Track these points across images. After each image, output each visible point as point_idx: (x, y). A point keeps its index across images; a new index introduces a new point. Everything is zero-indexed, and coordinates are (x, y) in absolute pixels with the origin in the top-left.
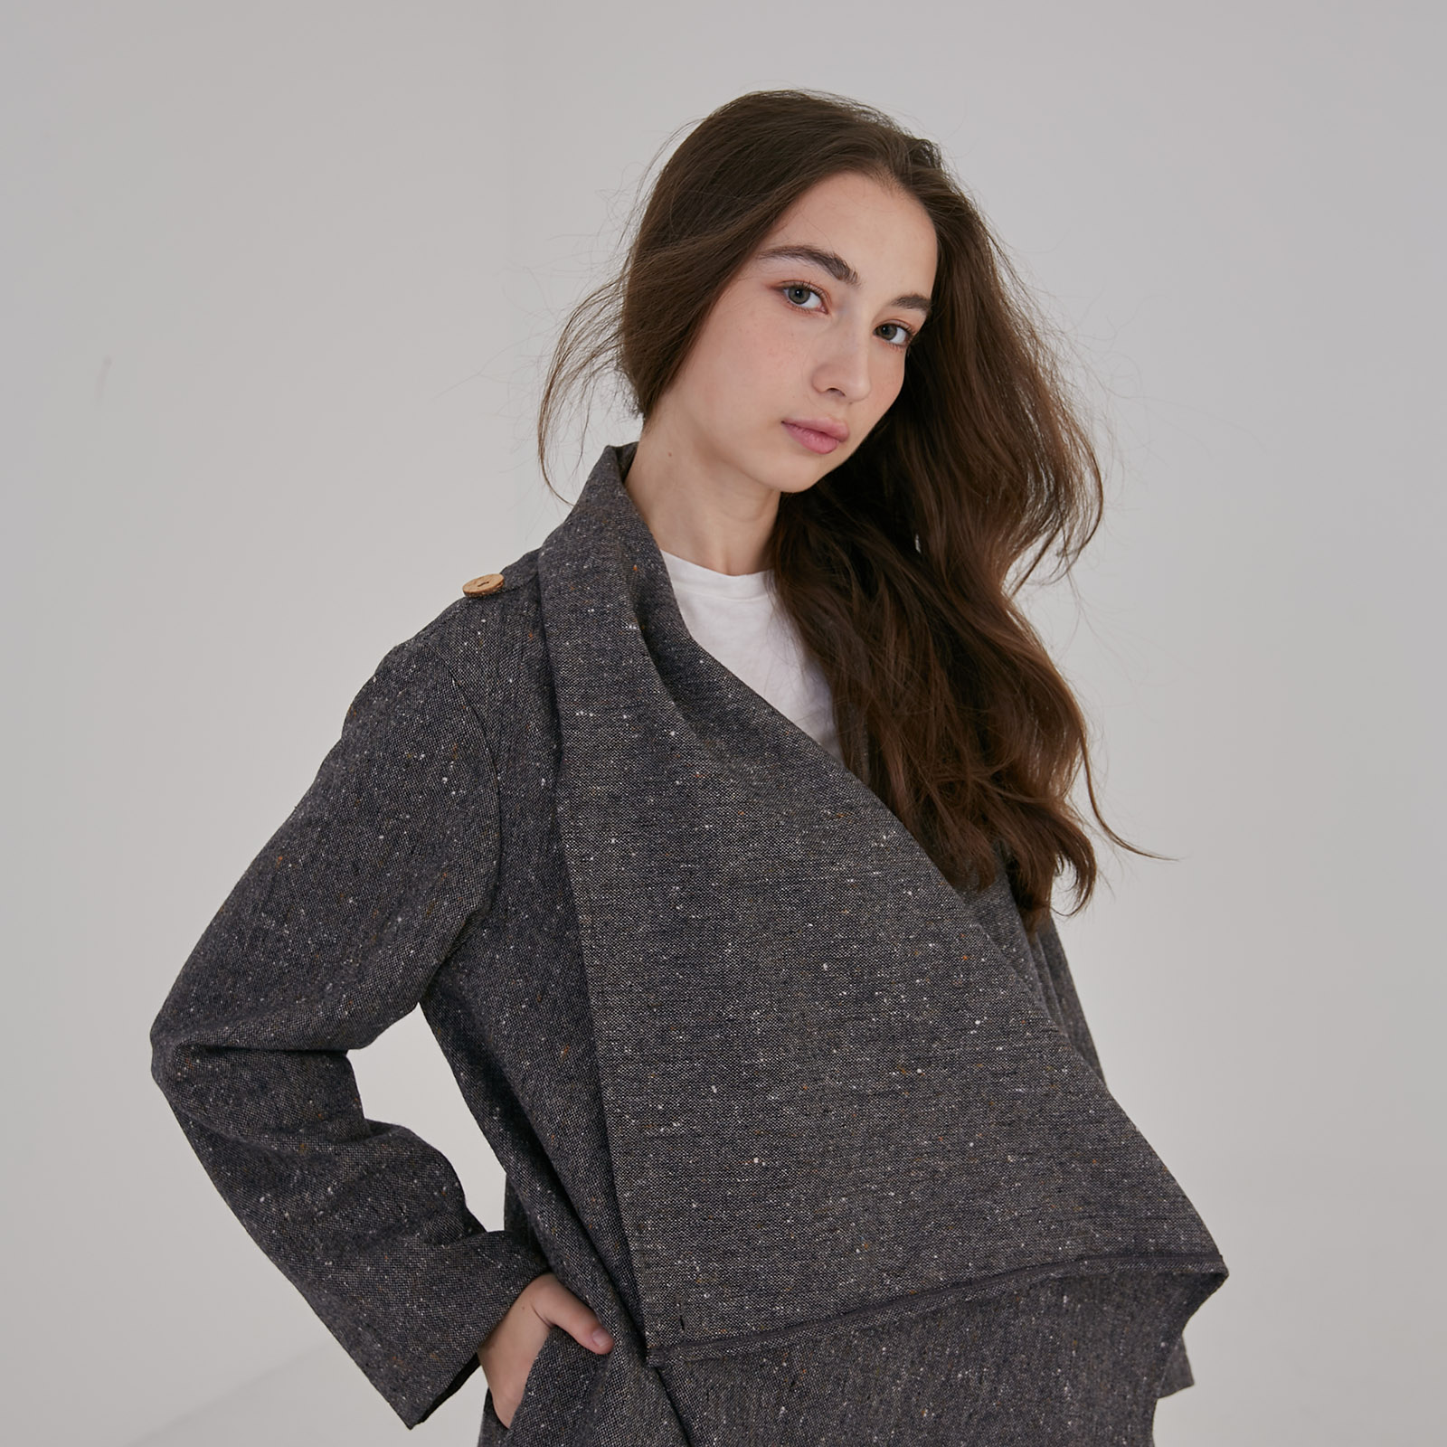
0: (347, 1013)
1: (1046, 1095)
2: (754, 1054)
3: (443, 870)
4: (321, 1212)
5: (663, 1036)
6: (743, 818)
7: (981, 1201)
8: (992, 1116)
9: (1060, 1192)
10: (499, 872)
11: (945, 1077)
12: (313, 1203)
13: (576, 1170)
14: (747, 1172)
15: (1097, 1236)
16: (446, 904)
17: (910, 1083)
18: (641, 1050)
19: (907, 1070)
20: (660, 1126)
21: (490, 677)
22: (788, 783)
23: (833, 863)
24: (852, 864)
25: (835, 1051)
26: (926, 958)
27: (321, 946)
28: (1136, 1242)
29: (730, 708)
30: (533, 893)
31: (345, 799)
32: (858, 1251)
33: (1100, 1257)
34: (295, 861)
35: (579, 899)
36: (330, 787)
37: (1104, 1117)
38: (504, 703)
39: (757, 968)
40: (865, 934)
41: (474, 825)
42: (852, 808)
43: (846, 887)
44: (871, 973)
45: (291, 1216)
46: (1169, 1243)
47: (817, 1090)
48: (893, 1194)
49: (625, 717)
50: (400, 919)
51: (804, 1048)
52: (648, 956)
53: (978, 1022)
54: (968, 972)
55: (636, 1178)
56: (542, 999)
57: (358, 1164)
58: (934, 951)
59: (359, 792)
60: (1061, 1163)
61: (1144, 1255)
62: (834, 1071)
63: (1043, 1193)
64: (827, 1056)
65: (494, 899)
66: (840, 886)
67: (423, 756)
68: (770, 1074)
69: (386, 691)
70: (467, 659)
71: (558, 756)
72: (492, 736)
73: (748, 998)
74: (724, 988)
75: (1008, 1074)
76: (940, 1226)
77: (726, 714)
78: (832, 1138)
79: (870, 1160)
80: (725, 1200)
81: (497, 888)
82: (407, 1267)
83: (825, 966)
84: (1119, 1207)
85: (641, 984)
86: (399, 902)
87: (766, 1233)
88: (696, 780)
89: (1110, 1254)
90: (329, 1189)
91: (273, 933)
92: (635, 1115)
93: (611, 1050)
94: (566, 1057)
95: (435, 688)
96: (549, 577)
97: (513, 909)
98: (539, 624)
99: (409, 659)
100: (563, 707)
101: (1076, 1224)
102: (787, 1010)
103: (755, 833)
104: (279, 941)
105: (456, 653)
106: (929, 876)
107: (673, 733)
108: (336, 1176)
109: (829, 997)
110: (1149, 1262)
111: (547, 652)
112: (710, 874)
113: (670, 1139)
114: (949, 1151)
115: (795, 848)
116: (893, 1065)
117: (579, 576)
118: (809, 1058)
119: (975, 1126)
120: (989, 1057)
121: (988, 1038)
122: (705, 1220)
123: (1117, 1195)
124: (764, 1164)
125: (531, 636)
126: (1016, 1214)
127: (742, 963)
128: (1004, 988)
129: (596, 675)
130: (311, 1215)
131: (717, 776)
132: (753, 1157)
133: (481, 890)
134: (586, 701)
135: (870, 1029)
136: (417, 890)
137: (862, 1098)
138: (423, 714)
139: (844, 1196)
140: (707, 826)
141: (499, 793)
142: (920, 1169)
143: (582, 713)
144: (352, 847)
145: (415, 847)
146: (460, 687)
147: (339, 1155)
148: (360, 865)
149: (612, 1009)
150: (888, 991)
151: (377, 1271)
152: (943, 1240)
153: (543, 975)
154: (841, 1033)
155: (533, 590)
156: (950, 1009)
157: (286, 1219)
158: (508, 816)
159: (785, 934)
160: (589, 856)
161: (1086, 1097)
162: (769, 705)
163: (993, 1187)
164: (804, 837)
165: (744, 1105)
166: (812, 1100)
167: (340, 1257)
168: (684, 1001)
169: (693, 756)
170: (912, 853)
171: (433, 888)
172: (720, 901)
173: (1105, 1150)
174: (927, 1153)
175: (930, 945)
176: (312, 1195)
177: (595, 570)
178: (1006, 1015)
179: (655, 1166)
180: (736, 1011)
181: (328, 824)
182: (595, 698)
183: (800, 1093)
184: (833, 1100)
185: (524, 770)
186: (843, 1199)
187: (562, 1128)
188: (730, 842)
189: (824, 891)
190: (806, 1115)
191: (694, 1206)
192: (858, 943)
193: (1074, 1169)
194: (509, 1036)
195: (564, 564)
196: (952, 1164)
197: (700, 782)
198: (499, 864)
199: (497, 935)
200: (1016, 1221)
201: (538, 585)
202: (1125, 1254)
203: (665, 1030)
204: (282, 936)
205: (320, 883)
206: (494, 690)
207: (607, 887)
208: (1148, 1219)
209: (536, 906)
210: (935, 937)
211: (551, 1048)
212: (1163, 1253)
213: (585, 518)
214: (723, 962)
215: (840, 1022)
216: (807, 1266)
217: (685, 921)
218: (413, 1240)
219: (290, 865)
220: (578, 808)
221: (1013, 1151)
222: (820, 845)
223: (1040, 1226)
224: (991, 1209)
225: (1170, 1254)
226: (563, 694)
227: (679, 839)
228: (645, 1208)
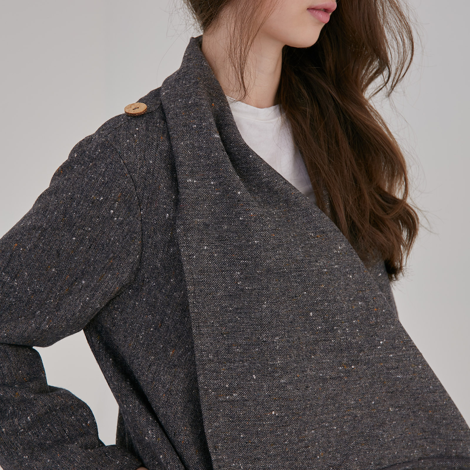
0: (47, 326)
1: (411, 379)
2: (275, 359)
3: (110, 259)
4: (22, 430)
5: (228, 350)
6: (274, 238)
7: (377, 431)
8: (384, 388)
9: (412, 426)
10: (140, 261)
11: (364, 370)
12: (19, 424)
13: (177, 413)
14: (269, 419)
15: (428, 448)
16: (109, 275)
17: (348, 373)
18: (217, 356)
19: (347, 366)
20: (226, 395)
21: (140, 159)
22: (292, 219)
23: (317, 261)
24: (325, 262)
25: (313, 357)
26: (358, 310)
27: (34, 292)
28: (446, 451)
29: (264, 180)
30: (159, 273)
31: (57, 217)
32: (318, 457)
33: (428, 458)
34: (24, 247)
35: (188, 277)
36: (47, 210)
37: (436, 390)
38: (147, 173)
39: (279, 315)
40: (331, 297)
41: (128, 237)
42: (324, 233)
43: (323, 274)
44: (333, 318)
45: (6, 431)
46: (463, 452)
47: (304, 377)
48: (335, 428)
49: (212, 183)
50: (84, 282)
51: (298, 355)
52: (222, 308)
53: (381, 342)
54: (377, 317)
55: (214, 422)
56: (161, 325)
57: (45, 405)
58: (361, 306)
59: (65, 215)
60: (414, 412)
61: (450, 458)
62: (312, 367)
63: (405, 427)
64: (309, 359)
65: (136, 275)
66: (320, 273)
67: (102, 198)
68: (282, 369)
69: (82, 162)
70: (129, 149)
71: (177, 202)
72: (139, 190)
73: (273, 331)
74: (261, 325)
75: (394, 368)
76: (358, 444)
77: (263, 183)
78: (309, 400)
79: (326, 411)
80: (257, 433)
81: (138, 270)
82: (70, 460)
83: (311, 314)
84: (439, 434)
85: (218, 322)
86: (82, 273)
87: (275, 448)
88: (251, 217)
89: (433, 457)
90: (29, 418)
91: (8, 283)
92: (215, 390)
93: (202, 356)
94: (173, 355)
95: (111, 163)
96: (170, 107)
97: (148, 280)
98: (167, 132)
99: (97, 146)
100: (180, 177)
101: (418, 442)
102: (291, 337)
103: (280, 245)
104: (11, 288)
105: (123, 145)
106: (360, 268)
107: (239, 193)
108: (33, 411)
109: (312, 329)
110: (452, 461)
111: (171, 147)
112: (256, 266)
113: (232, 402)
114: (363, 406)
115: (299, 253)
116: (340, 364)
117: (187, 107)
118: (300, 360)
119: (376, 393)
120: (386, 360)
121: (386, 350)
122: (247, 443)
123: (439, 428)
124: (277, 414)
125: (162, 138)
126: (394, 437)
127: (271, 312)
128: (393, 325)
129: (197, 160)
130: (17, 431)
131: (262, 216)
132: (272, 411)
133: (129, 270)
134: (192, 174)
135: (330, 346)
136: (94, 268)
137: (324, 380)
138: (104, 177)
139: (313, 430)
140: (256, 242)
141: (141, 220)
142: (349, 415)
143: (190, 180)
144: (57, 242)
145: (91, 245)
146: (125, 164)
147: (36, 400)
148: (61, 253)
149: (203, 335)
150: (340, 327)
151: (53, 462)
152: (360, 451)
153: (162, 313)
154: (316, 348)
155: (160, 113)
156: (369, 336)
157: (3, 432)
158: (146, 233)
159: (293, 298)
160: (193, 255)
161: (429, 380)
162: (283, 178)
163: (383, 424)
164: (302, 248)
165: (269, 385)
166: (300, 382)
167: (32, 453)
168: (240, 331)
169: (249, 205)
170: (352, 256)
171: (104, 267)
172: (261, 280)
173: (436, 406)
174: (353, 407)
175: (360, 303)
176: (19, 420)
177: (196, 104)
178: (394, 339)
179: (223, 416)
180: (267, 337)
181: (45, 229)
182: (197, 173)
183: (296, 378)
184: (310, 381)
185: (157, 209)
186: (313, 431)
187: (169, 391)
188: (267, 250)
189: (312, 275)
190: (298, 389)
191: (242, 436)
192: (327, 302)
193: (420, 415)
194: (143, 344)
195: (177, 100)
196: (363, 412)
197: (253, 219)
198: (141, 257)
199: (136, 293)
200: (394, 441)
201: (163, 110)
202: (441, 457)
203: (230, 346)
204: (13, 286)
205: (38, 260)
206: (142, 167)
207: (202, 272)
208: (453, 440)
209: (160, 279)
210: (362, 299)
211: (165, 351)
212: (459, 457)
213: (187, 76)
214: (262, 312)
215: (316, 342)
216: (293, 464)
217: (242, 290)
218: (74, 447)
219: (21, 249)
220: (188, 230)
221: (392, 406)
222: (310, 252)
223: (404, 444)
224: (382, 435)
225: (463, 458)
226: (180, 170)
227: (240, 247)
228: (218, 437)
